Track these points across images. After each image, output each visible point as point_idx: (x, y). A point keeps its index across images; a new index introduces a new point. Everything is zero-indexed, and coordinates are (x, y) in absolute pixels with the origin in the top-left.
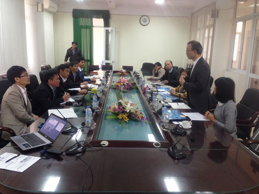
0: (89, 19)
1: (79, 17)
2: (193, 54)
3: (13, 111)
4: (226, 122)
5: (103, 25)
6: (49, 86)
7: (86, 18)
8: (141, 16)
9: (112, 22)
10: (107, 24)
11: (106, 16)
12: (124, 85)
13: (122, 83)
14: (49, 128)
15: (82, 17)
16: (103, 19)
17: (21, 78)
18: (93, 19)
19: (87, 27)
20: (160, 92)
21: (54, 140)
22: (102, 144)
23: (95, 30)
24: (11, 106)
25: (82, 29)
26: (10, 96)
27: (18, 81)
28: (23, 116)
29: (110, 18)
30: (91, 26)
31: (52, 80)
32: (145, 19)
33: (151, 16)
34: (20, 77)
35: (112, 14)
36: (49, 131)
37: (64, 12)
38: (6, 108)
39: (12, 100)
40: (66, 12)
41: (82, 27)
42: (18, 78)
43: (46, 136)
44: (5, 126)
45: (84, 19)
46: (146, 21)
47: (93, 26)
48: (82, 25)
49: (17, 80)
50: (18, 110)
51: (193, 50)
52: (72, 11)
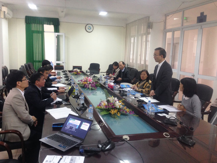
0: (41, 25)
1: (31, 22)
2: (160, 58)
3: (16, 113)
4: (195, 112)
5: (53, 31)
6: (37, 87)
7: (38, 24)
8: (86, 25)
9: (61, 28)
10: (57, 30)
11: (56, 23)
12: (90, 83)
13: (88, 82)
14: (71, 128)
15: (34, 23)
16: (53, 26)
17: (23, 81)
18: (44, 25)
19: (38, 32)
20: (124, 89)
21: (83, 138)
22: (125, 138)
23: (46, 35)
24: (15, 109)
25: (34, 34)
26: (14, 99)
27: (19, 85)
28: (27, 118)
29: (59, 25)
30: (42, 31)
31: (39, 81)
32: (89, 27)
33: (94, 25)
34: (21, 81)
35: (62, 22)
36: (72, 130)
37: (17, 18)
38: (9, 111)
39: (17, 104)
40: (19, 18)
41: (33, 32)
42: (20, 82)
43: (71, 135)
44: (9, 128)
45: (35, 25)
46: (91, 28)
47: (44, 32)
48: (34, 30)
49: (19, 83)
50: (23, 112)
51: (160, 55)
52: (24, 18)
